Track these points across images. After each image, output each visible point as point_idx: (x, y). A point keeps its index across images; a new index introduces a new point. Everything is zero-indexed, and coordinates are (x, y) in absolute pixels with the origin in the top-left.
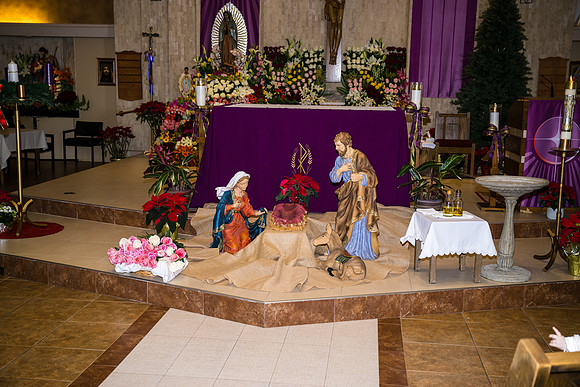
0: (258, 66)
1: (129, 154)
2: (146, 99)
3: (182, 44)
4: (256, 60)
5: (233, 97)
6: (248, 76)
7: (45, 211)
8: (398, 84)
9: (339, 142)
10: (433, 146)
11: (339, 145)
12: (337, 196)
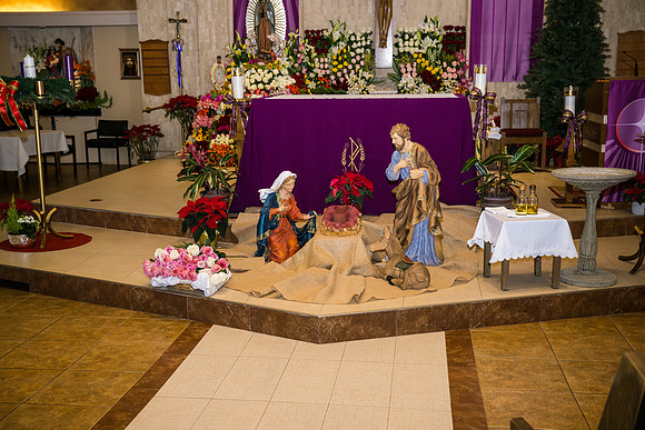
0: (298, 52)
1: (158, 155)
2: (175, 93)
3: (213, 30)
4: (296, 46)
5: (272, 88)
6: (288, 64)
7: (70, 221)
8: (458, 68)
9: (396, 135)
10: (499, 137)
11: (396, 138)
12: (394, 195)
